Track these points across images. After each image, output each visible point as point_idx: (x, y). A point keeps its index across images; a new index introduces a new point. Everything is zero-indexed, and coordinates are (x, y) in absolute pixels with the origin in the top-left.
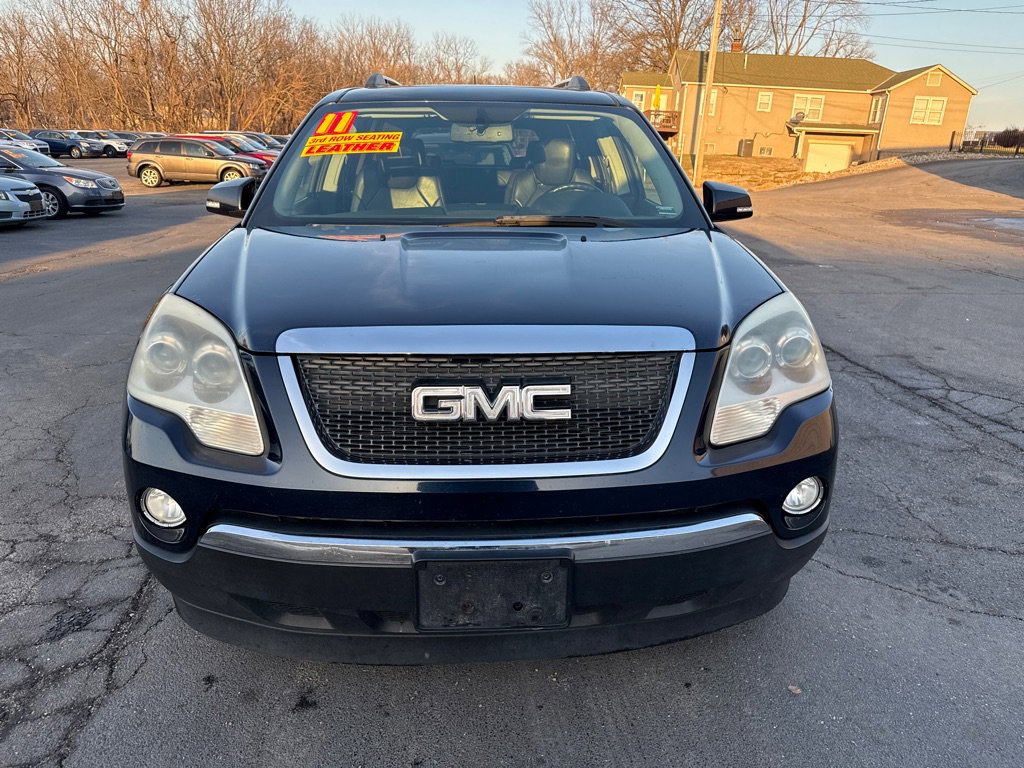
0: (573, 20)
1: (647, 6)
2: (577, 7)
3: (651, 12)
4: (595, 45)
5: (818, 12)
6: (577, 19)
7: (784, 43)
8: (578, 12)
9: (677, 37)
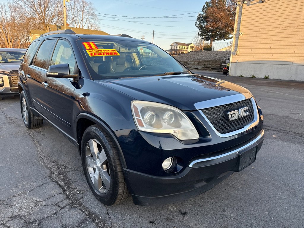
0: (3, 11)
1: (32, 9)
2: (3, 6)
3: (33, 11)
4: (14, 20)
5: (86, 17)
6: (4, 10)
7: (78, 25)
8: (4, 8)
9: (44, 20)
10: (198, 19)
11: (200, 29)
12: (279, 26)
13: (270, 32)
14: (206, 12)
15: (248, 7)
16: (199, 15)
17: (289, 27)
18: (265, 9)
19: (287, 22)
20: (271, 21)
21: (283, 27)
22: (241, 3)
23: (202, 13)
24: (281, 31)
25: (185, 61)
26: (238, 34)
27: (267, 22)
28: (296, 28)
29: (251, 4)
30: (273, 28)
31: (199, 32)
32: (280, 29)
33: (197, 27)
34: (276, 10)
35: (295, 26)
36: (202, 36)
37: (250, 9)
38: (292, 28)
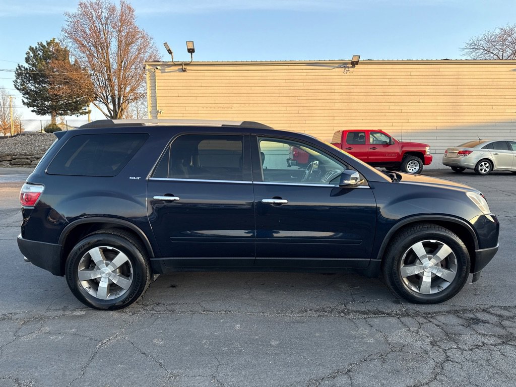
10: (19, 75)
11: (24, 94)
12: (210, 105)
13: (200, 112)
14: (34, 65)
15: (163, 74)
16: (18, 68)
17: (222, 107)
18: (188, 81)
19: (219, 102)
20: (198, 98)
21: (214, 107)
22: (151, 67)
23: (26, 66)
24: (214, 112)
25: (25, 153)
26: (155, 111)
27: (194, 98)
28: (230, 109)
29: (166, 71)
30: (203, 107)
31: (24, 99)
32: (212, 109)
33: (18, 89)
34: (203, 85)
35: (228, 107)
36: (33, 107)
37: (166, 78)
38: (225, 109)
